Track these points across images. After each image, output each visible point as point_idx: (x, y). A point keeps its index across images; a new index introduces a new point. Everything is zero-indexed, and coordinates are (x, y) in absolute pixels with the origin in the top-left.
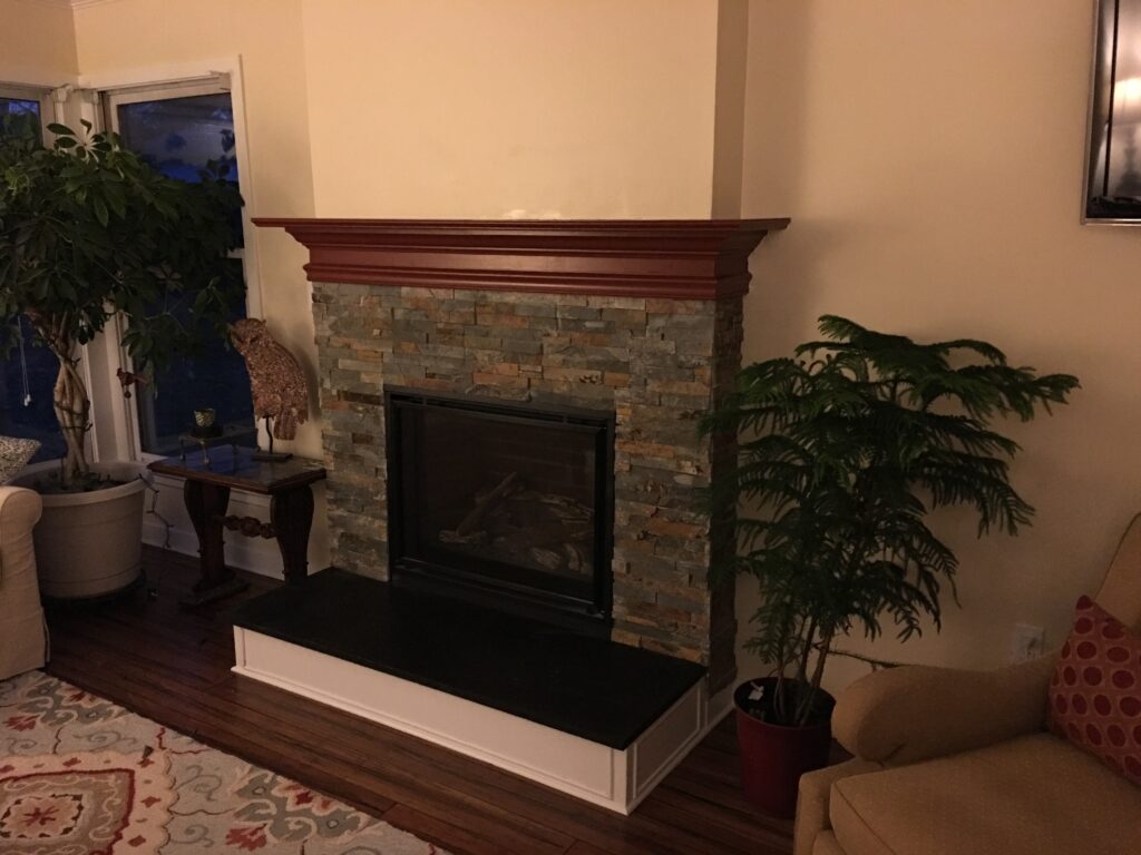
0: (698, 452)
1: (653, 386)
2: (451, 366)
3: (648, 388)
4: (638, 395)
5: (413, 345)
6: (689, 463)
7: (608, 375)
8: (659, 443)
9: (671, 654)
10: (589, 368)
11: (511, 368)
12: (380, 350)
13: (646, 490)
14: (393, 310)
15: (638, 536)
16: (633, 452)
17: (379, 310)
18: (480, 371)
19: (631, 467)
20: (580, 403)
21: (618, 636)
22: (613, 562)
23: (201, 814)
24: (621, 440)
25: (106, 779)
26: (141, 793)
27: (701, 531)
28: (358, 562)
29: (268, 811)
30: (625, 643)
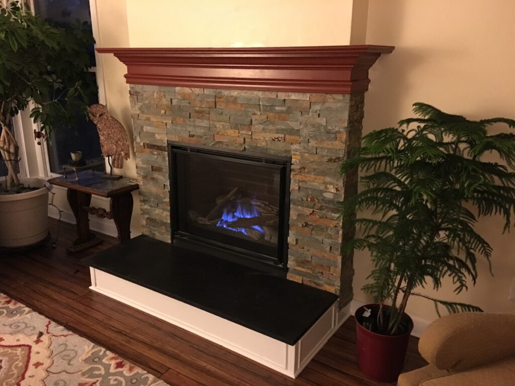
0: (337, 180)
1: (313, 143)
2: (202, 131)
3: (310, 144)
4: (304, 148)
5: (182, 119)
6: (332, 186)
7: (287, 137)
8: (315, 175)
9: (319, 288)
10: (277, 133)
11: (235, 132)
12: (165, 121)
13: (307, 200)
14: (171, 100)
15: (303, 225)
16: (301, 179)
17: (164, 100)
18: (218, 134)
19: (299, 187)
20: (272, 152)
21: (290, 277)
22: (289, 238)
23: (64, 373)
24: (294, 173)
25: (16, 350)
26: (34, 359)
27: (338, 223)
28: (156, 232)
29: (100, 372)
30: (294, 280)
